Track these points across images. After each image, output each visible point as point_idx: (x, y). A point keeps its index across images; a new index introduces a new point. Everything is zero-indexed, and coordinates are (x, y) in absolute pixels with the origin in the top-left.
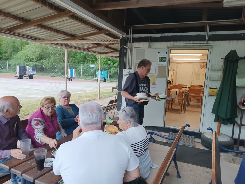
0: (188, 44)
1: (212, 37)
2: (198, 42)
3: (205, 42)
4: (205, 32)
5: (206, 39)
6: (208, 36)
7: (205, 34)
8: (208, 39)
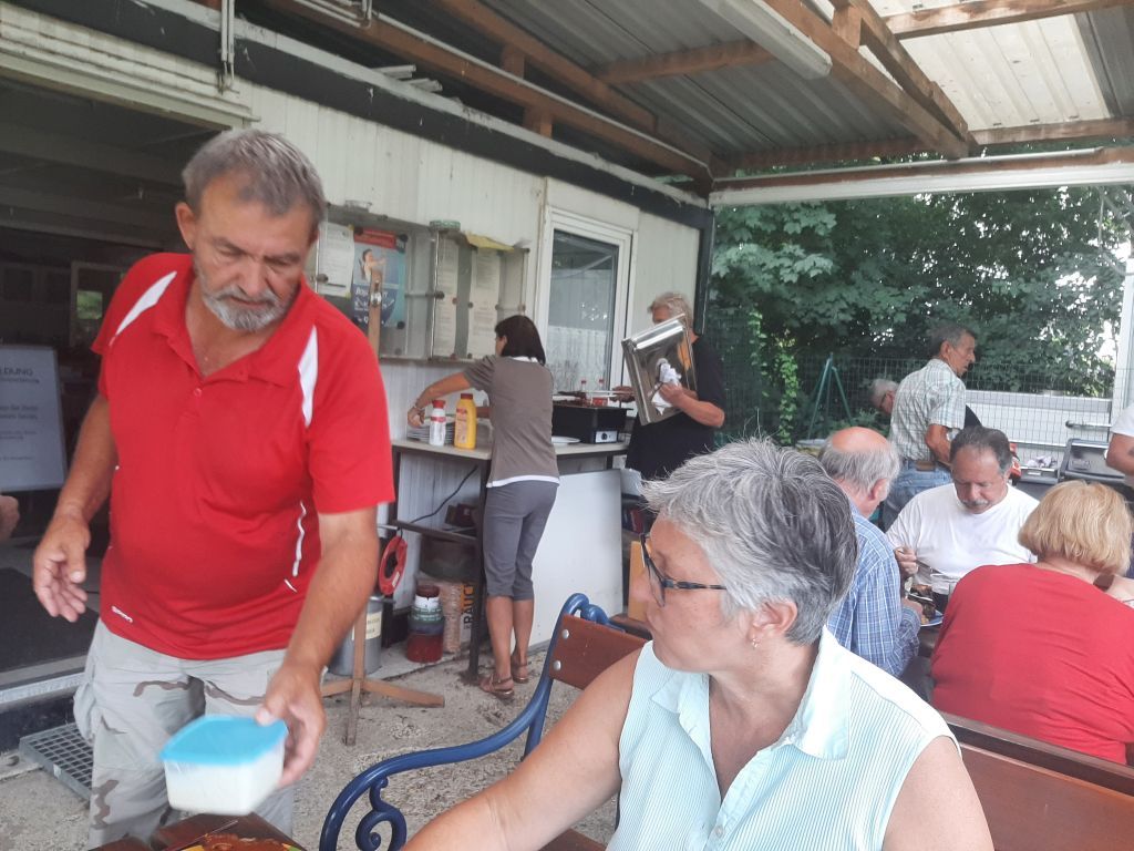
0: (110, 55)
1: (246, 51)
2: (171, 63)
3: (209, 75)
4: (213, 13)
5: (224, 58)
6: (232, 41)
7: (214, 26)
8: (231, 60)
